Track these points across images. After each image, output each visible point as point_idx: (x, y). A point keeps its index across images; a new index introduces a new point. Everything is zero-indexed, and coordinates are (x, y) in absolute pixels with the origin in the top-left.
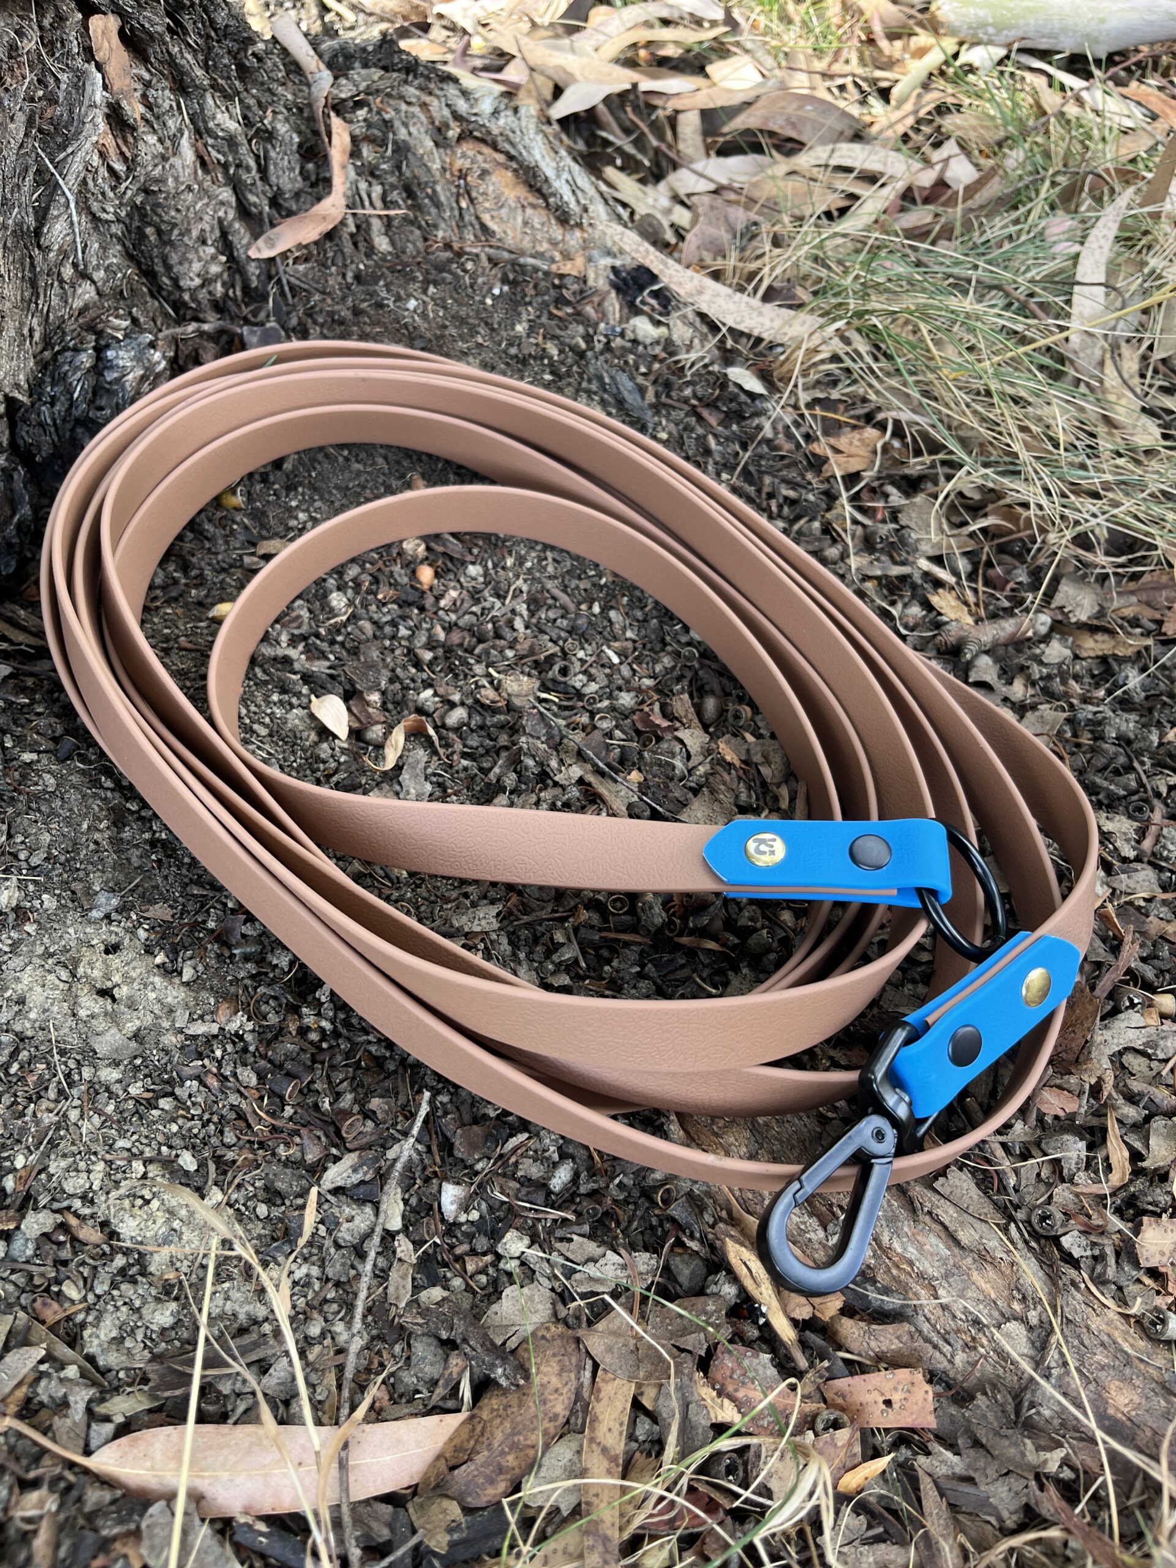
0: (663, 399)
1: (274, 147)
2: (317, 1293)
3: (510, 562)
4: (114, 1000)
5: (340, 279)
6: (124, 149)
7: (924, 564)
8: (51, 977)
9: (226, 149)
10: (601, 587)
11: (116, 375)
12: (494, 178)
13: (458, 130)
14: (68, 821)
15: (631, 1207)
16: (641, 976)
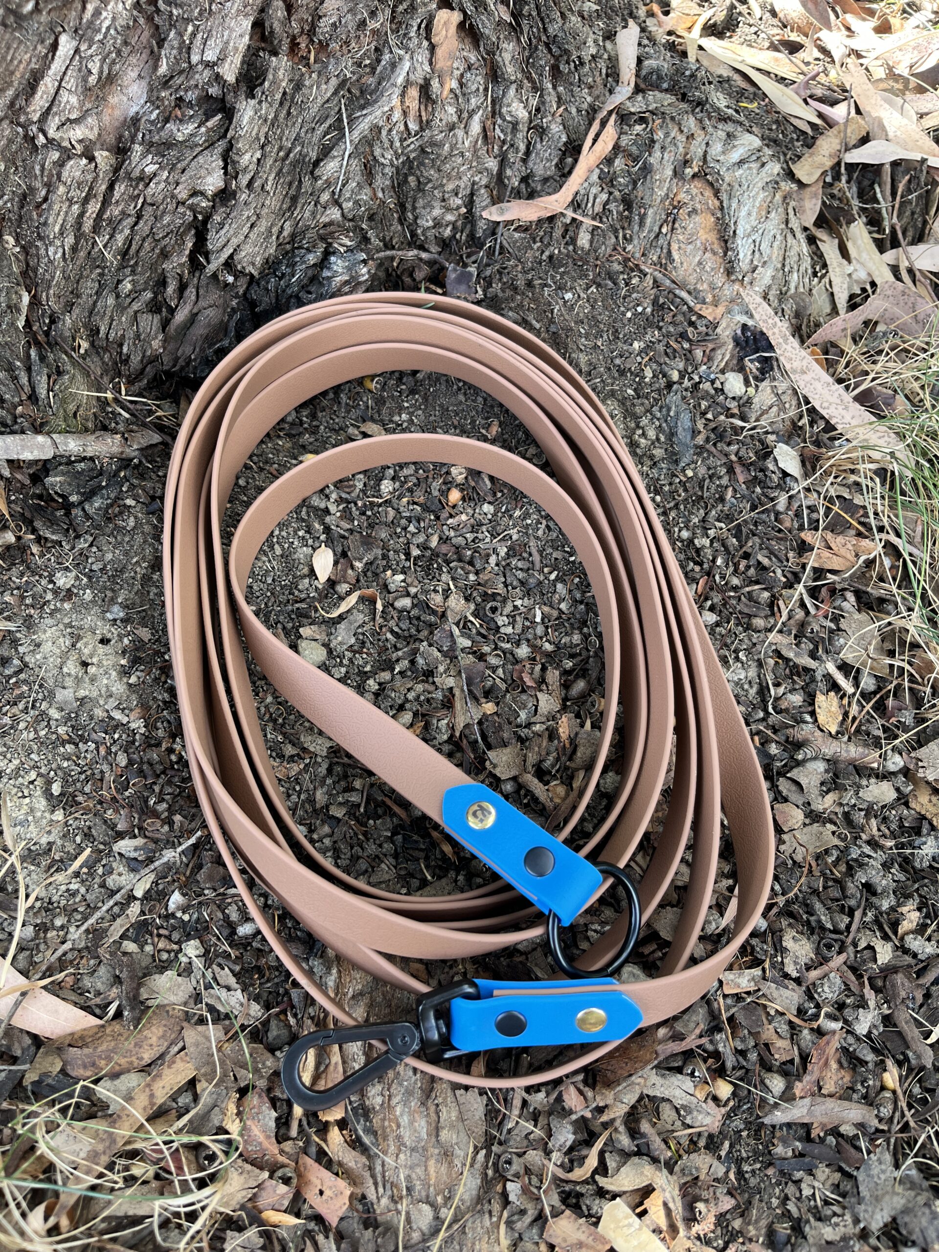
0: (709, 446)
1: (542, 140)
2: (75, 903)
3: (517, 513)
4: (86, 672)
5: (538, 254)
6: (423, 114)
7: (831, 668)
8: (61, 640)
9: (509, 131)
10: (569, 562)
11: (329, 274)
12: (697, 219)
13: (696, 170)
14: (126, 553)
15: (277, 973)
16: (391, 839)
